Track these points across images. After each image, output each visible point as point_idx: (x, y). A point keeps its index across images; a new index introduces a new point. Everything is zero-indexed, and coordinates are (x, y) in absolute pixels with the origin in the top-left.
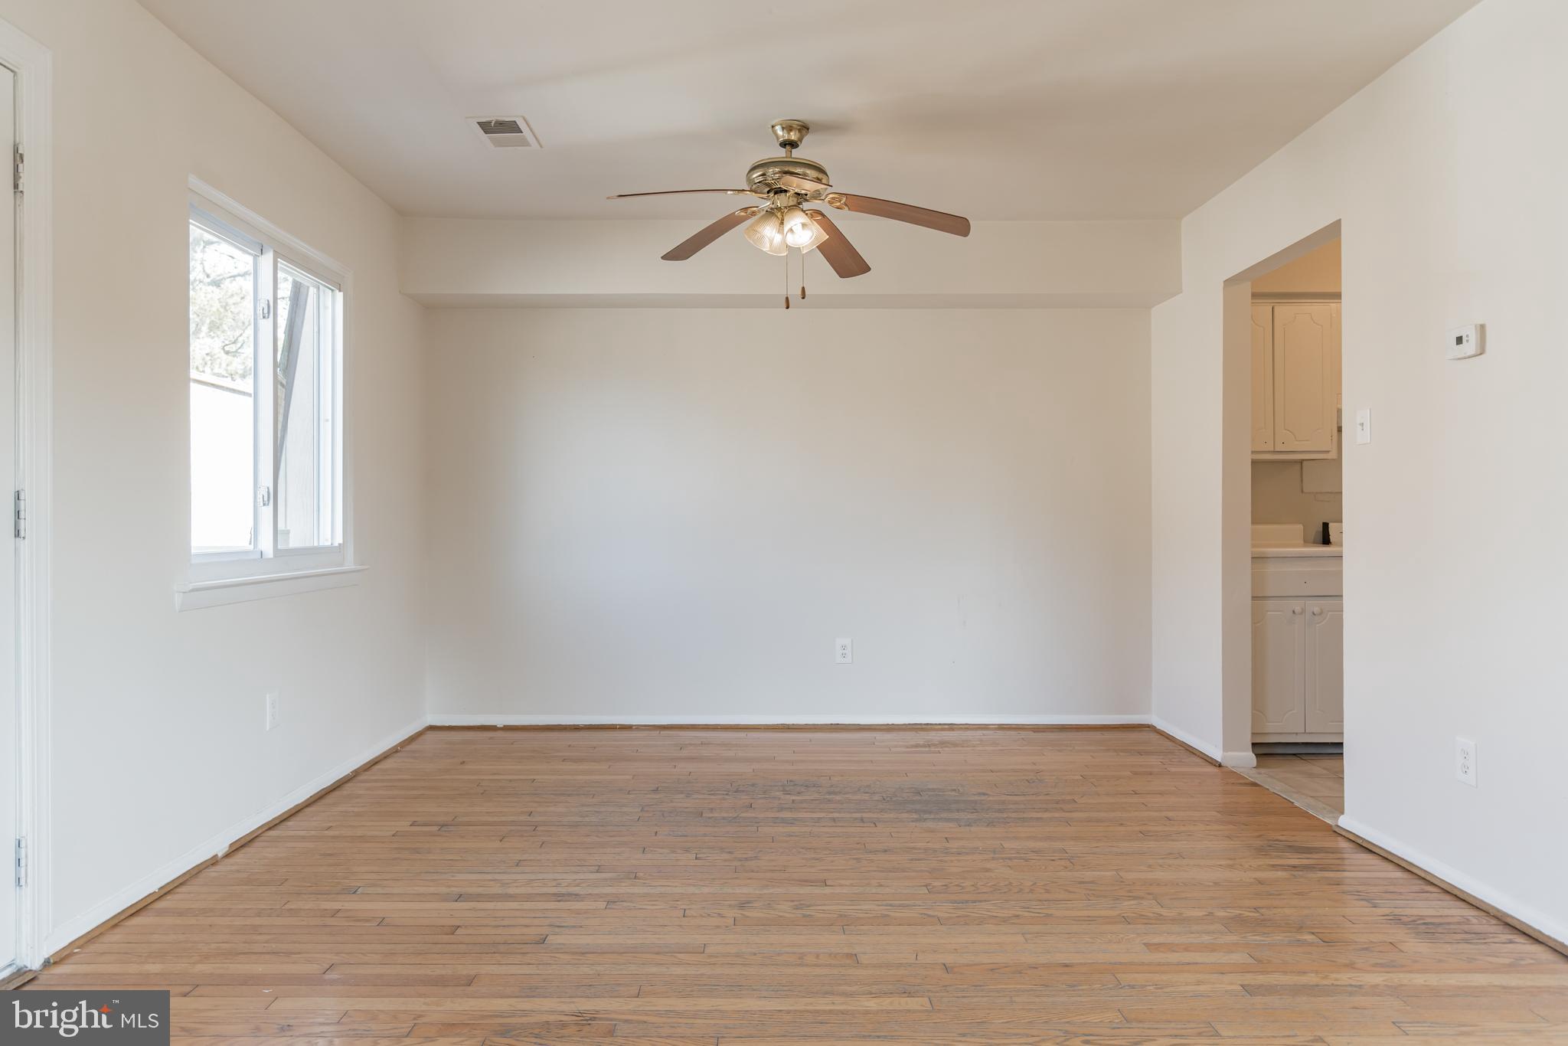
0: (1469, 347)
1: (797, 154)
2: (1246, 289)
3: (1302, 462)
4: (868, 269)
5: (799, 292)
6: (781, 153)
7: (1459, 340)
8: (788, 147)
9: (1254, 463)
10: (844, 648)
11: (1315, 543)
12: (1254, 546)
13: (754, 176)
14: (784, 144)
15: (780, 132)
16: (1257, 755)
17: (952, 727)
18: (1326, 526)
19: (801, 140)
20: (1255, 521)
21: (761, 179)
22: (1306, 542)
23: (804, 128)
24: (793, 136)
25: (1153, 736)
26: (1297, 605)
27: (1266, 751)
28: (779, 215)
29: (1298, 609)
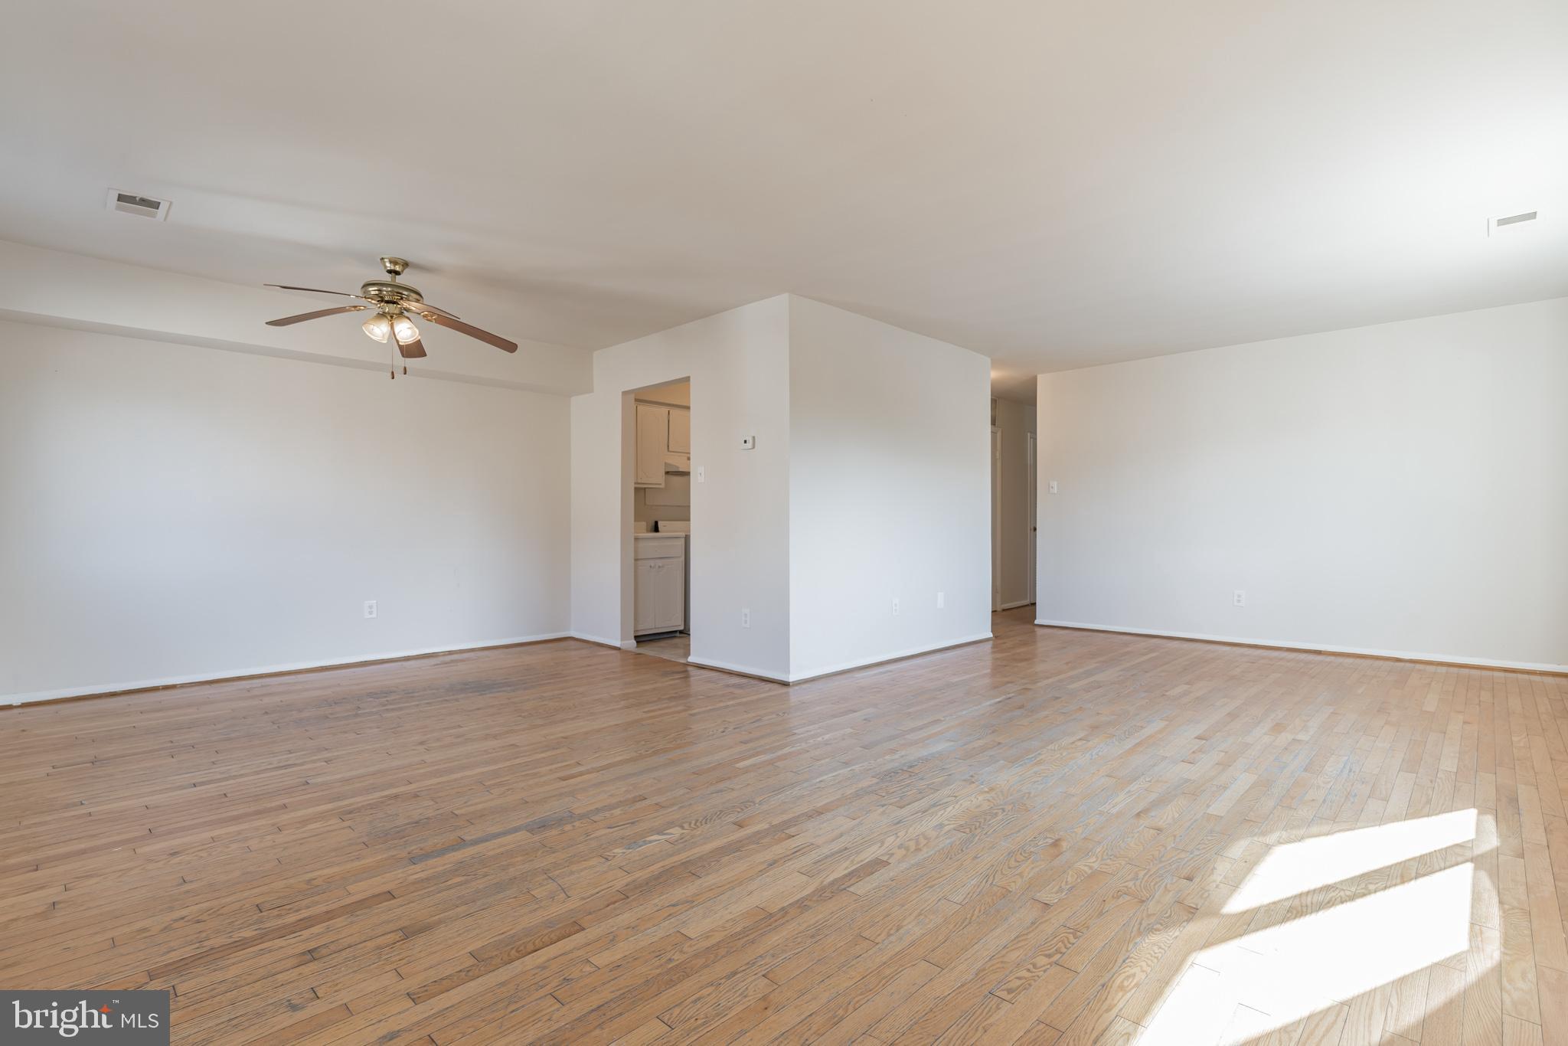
0: (749, 445)
1: (399, 279)
2: (633, 396)
3: (645, 488)
4: (426, 355)
5: (402, 370)
6: (387, 278)
7: (745, 442)
8: (393, 274)
9: (636, 489)
10: (371, 607)
11: (651, 531)
12: (635, 533)
13: (371, 289)
14: (390, 272)
15: (388, 265)
16: (637, 642)
17: (450, 653)
18: (656, 523)
19: (403, 271)
20: (635, 521)
21: (377, 292)
22: (648, 531)
23: (406, 265)
24: (398, 268)
25: (572, 643)
26: (652, 563)
27: (641, 639)
28: (389, 318)
29: (652, 565)
